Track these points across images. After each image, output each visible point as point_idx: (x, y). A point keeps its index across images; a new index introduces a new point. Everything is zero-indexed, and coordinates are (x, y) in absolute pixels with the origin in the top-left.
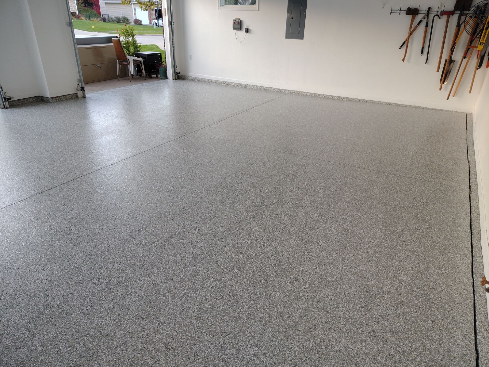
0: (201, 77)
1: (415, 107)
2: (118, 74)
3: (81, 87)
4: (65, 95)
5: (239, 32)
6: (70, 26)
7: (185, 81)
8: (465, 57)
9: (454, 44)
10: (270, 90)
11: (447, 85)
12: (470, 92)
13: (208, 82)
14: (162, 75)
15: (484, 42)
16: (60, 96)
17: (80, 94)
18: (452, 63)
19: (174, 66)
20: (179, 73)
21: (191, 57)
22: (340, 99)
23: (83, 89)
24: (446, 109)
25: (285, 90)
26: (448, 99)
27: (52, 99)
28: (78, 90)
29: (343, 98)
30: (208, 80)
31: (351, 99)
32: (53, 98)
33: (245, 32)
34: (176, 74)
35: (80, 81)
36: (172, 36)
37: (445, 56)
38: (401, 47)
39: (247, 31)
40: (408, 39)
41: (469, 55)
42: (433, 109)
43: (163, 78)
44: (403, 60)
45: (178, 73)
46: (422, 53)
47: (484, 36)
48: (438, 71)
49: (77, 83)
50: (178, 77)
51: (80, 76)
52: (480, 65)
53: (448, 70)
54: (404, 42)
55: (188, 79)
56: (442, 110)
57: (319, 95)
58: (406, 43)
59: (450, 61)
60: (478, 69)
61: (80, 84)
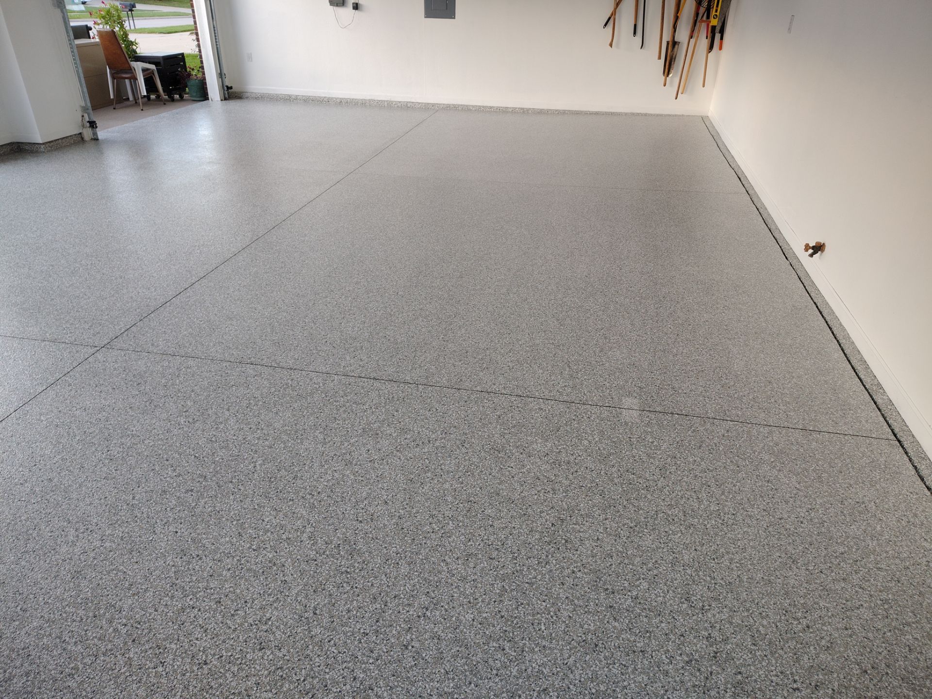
0: (272, 92)
1: (633, 114)
2: (112, 97)
3: (88, 122)
4: (64, 138)
5: (340, 10)
6: (59, 7)
7: (242, 101)
8: (691, 37)
9: (677, 18)
10: (407, 107)
11: (674, 77)
12: (704, 87)
13: (288, 99)
14: (195, 94)
15: (718, 14)
16: (56, 140)
17: (88, 133)
18: (676, 46)
19: (221, 75)
20: (231, 88)
21: (250, 57)
22: (524, 112)
23: (93, 125)
24: (673, 113)
25: (433, 105)
26: (676, 98)
27: (44, 146)
28: (83, 126)
29: (528, 110)
30: (290, 96)
31: (541, 110)
32: (47, 143)
33: (353, 9)
34: (226, 89)
35: (84, 109)
36: (213, 21)
37: (667, 37)
38: (606, 25)
39: (356, 7)
40: (614, 14)
41: (696, 34)
42: (658, 115)
43: (198, 99)
44: (611, 45)
45: (229, 88)
46: (635, 33)
47: (717, 6)
48: (660, 58)
49: (80, 114)
50: (230, 94)
51: (85, 101)
52: (711, 47)
53: (672, 56)
54: (609, 18)
55: (247, 98)
56: (669, 115)
57: (491, 107)
58: (612, 20)
59: (674, 44)
60: (710, 52)
61: (86, 116)
